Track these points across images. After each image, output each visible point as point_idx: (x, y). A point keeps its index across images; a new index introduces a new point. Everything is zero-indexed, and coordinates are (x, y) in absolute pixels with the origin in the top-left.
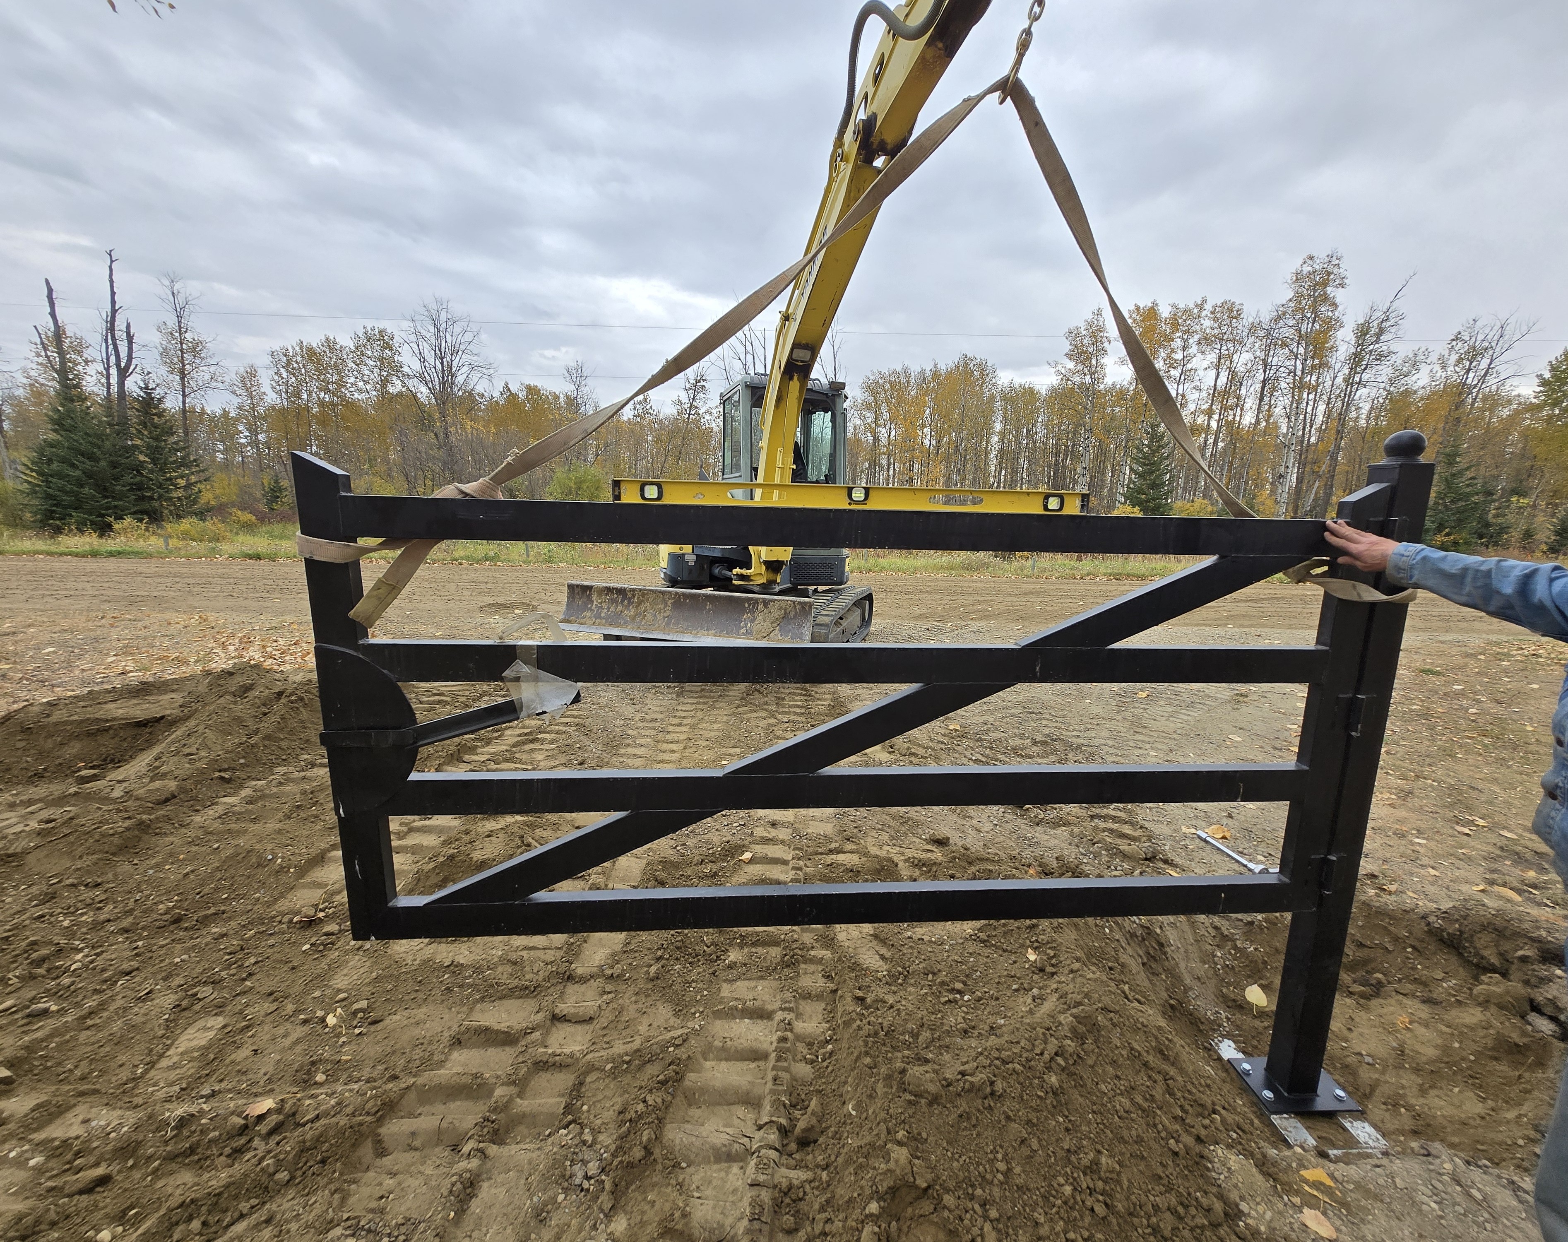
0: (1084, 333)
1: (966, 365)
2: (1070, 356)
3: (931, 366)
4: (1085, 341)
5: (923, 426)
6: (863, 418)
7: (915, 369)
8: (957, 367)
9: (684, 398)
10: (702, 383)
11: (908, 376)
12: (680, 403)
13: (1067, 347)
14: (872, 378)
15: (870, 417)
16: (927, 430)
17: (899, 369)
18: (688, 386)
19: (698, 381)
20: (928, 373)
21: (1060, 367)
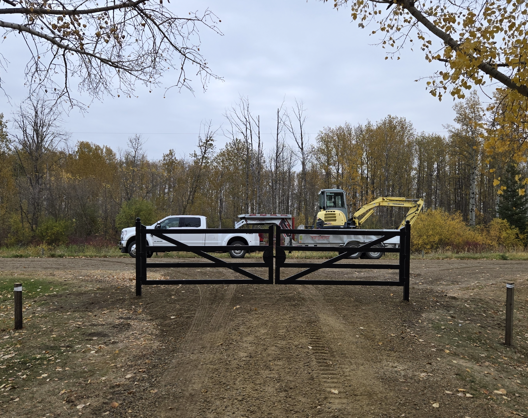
0: (465, 106)
1: (390, 122)
2: (458, 120)
3: (366, 123)
4: (467, 111)
5: (362, 164)
6: (318, 159)
7: (354, 125)
8: (384, 124)
9: (199, 153)
10: (210, 142)
11: (349, 130)
12: (196, 155)
13: (455, 115)
14: (324, 132)
15: (323, 158)
16: (365, 166)
17: (343, 126)
18: (201, 144)
19: (207, 141)
20: (364, 128)
21: (451, 128)
